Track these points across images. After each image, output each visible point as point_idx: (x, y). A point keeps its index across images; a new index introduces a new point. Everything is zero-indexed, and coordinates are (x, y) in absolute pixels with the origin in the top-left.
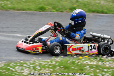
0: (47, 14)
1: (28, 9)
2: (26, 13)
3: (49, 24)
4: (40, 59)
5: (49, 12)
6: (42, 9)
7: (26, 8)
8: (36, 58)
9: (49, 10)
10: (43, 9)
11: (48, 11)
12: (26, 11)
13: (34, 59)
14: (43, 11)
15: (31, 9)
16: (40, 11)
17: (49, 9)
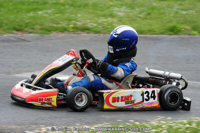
0: (183, 39)
1: (150, 31)
2: (146, 37)
3: (71, 54)
4: (169, 118)
5: (187, 36)
6: (173, 30)
7: (146, 29)
8: (163, 117)
9: (187, 32)
10: (176, 31)
11: (185, 34)
12: (146, 34)
13: (159, 118)
14: (176, 34)
15: (155, 31)
16: (170, 35)
17: (186, 29)
